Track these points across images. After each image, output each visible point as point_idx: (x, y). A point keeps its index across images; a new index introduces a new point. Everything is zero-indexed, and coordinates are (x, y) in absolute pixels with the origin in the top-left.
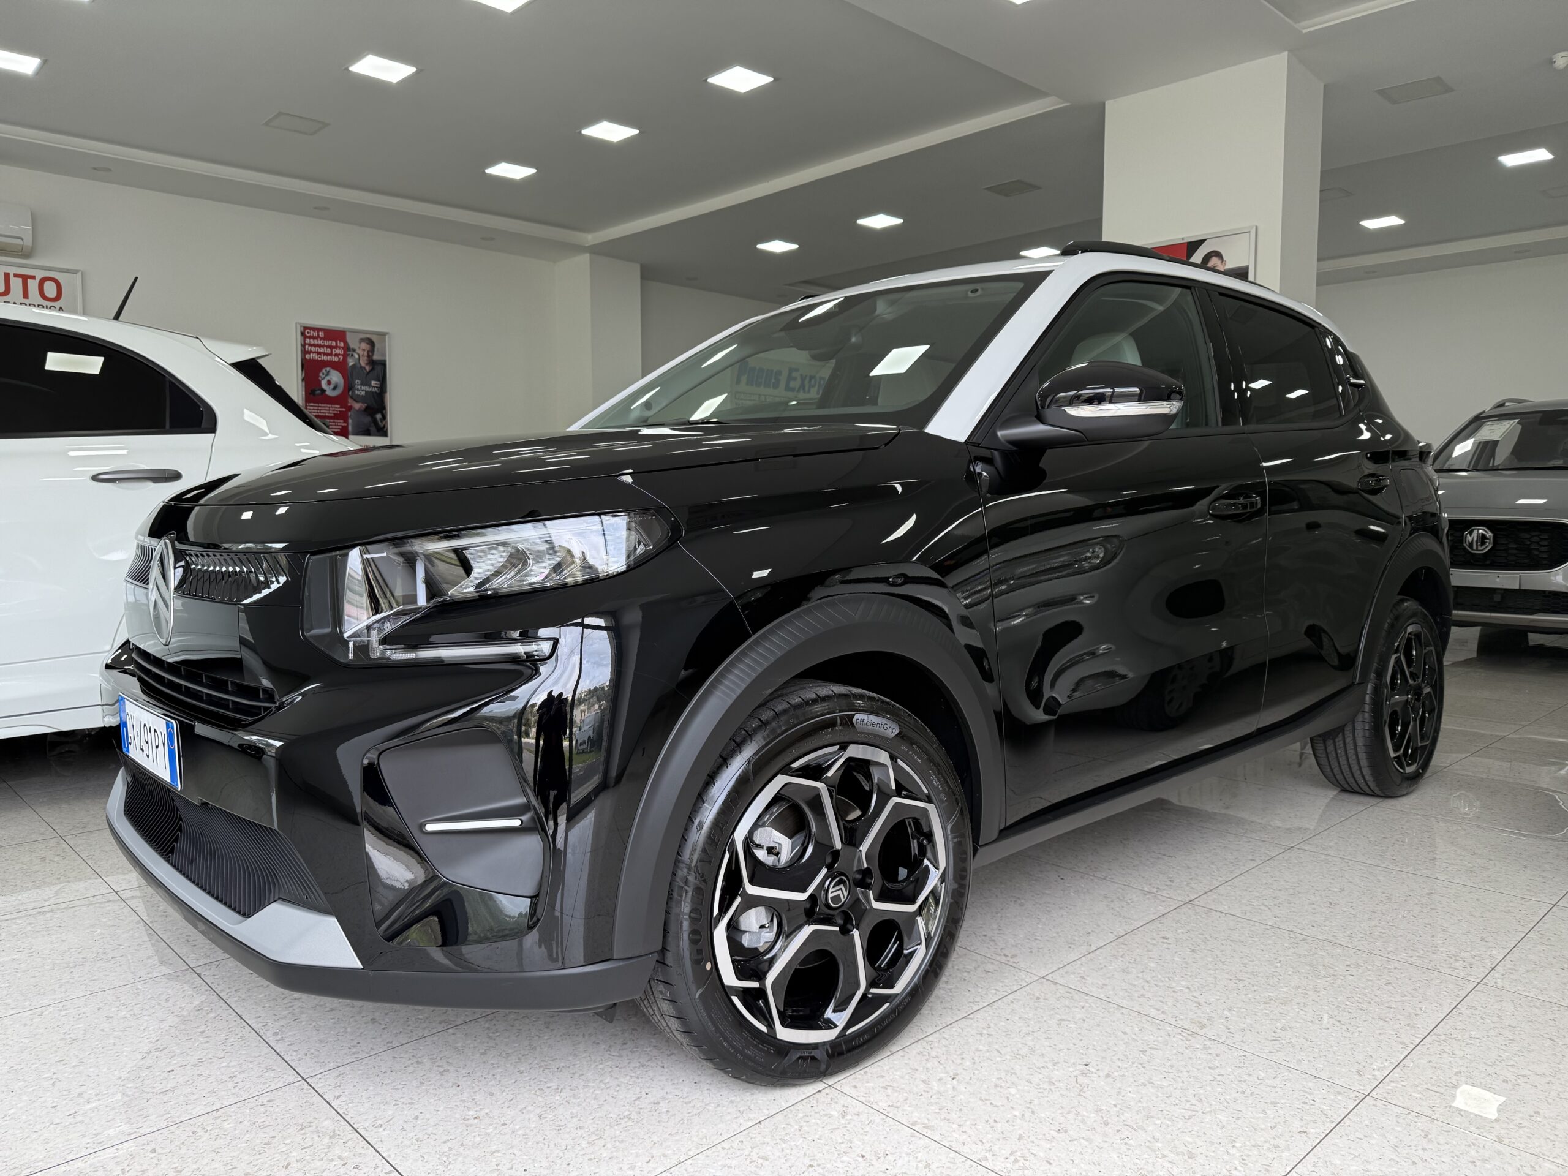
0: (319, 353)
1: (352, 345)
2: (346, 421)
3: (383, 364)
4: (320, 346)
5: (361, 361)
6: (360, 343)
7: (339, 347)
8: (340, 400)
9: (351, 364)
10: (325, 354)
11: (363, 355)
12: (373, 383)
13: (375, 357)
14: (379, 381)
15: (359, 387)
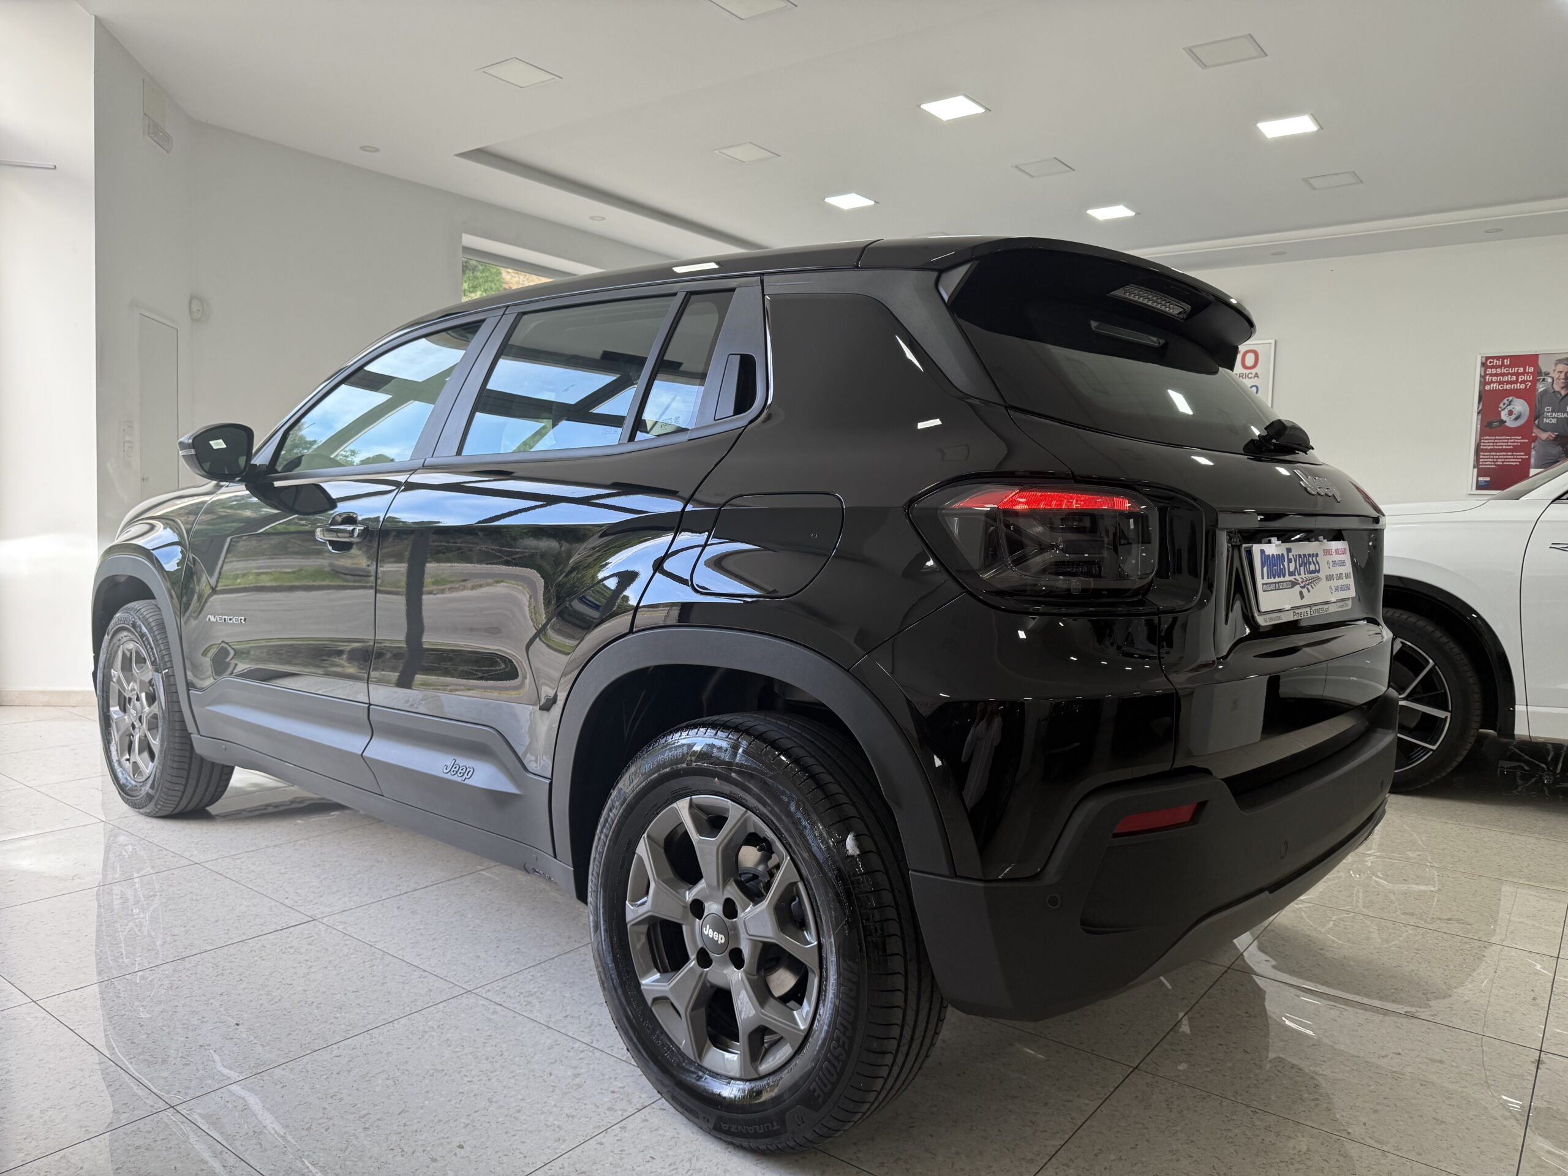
0: (1500, 383)
2: (1529, 454)
4: (1503, 375)
5: (1555, 386)
6: (1556, 364)
7: (1529, 373)
8: (1523, 430)
9: (1540, 390)
10: (1511, 383)
11: (1559, 378)
15: (1549, 414)
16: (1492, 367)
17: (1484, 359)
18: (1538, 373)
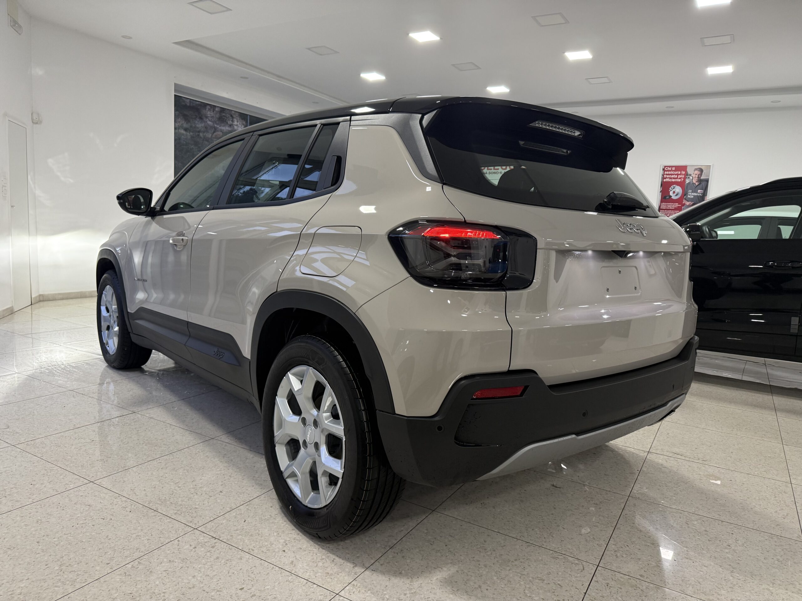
0: (670, 178)
1: (689, 173)
3: (707, 181)
4: (672, 175)
5: (693, 180)
6: (694, 171)
7: (682, 174)
9: (687, 182)
10: (674, 178)
11: (695, 177)
12: (699, 191)
13: (702, 178)
14: (703, 190)
15: (690, 194)
16: (667, 171)
17: (664, 167)
18: (686, 174)
